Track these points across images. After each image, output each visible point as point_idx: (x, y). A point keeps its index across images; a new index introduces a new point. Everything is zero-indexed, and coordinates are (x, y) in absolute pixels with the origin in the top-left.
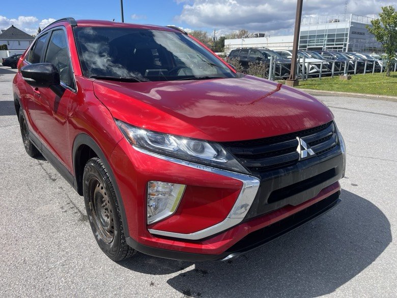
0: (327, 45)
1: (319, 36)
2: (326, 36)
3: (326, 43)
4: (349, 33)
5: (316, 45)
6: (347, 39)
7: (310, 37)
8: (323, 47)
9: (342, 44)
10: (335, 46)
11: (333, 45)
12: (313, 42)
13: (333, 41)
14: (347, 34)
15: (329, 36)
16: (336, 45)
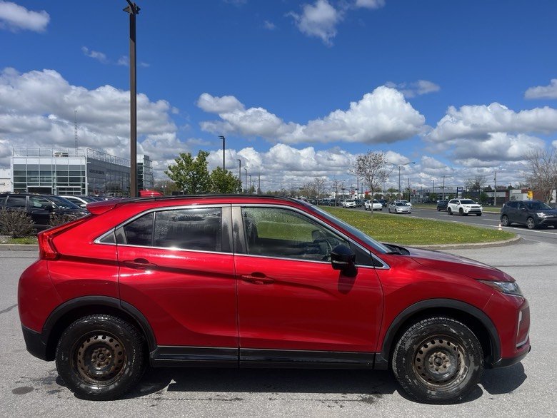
0: (58, 185)
1: (43, 173)
2: (55, 174)
3: (55, 182)
4: (86, 171)
5: (41, 184)
6: (84, 178)
7: (30, 173)
8: (51, 187)
9: (79, 185)
10: (69, 187)
11: (67, 185)
12: (36, 181)
13: (65, 180)
14: (83, 173)
15: (58, 173)
16: (71, 185)
